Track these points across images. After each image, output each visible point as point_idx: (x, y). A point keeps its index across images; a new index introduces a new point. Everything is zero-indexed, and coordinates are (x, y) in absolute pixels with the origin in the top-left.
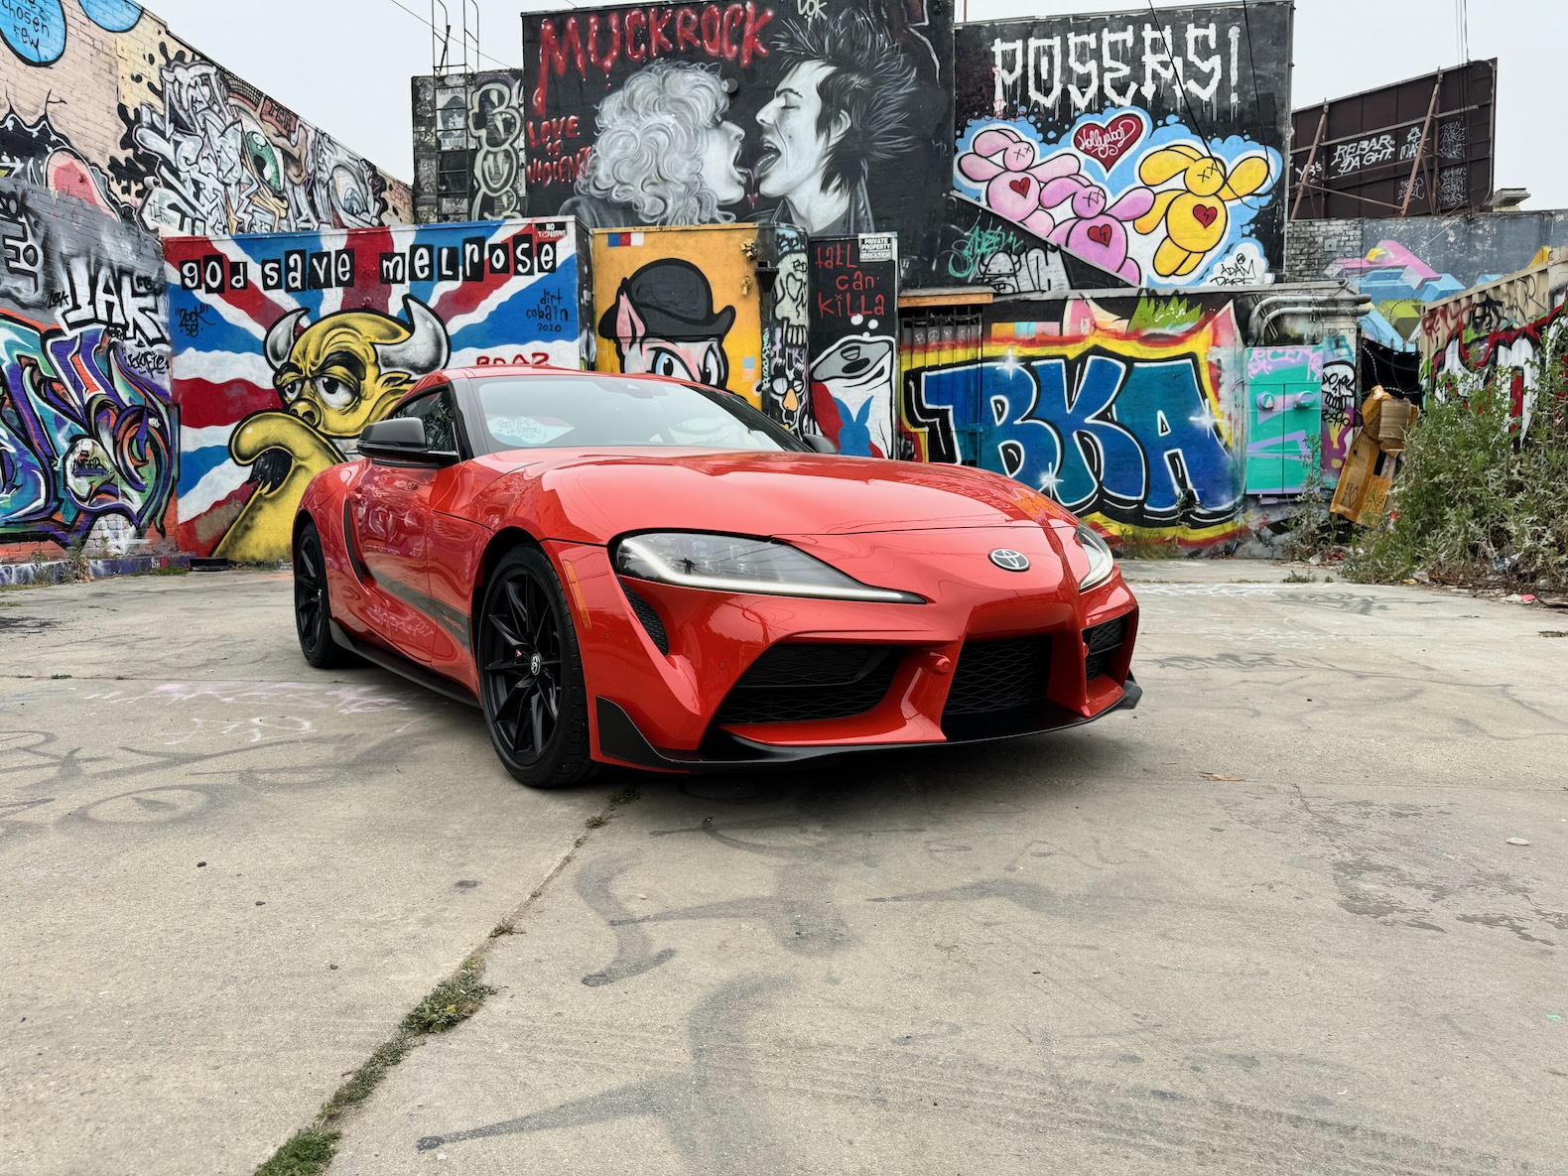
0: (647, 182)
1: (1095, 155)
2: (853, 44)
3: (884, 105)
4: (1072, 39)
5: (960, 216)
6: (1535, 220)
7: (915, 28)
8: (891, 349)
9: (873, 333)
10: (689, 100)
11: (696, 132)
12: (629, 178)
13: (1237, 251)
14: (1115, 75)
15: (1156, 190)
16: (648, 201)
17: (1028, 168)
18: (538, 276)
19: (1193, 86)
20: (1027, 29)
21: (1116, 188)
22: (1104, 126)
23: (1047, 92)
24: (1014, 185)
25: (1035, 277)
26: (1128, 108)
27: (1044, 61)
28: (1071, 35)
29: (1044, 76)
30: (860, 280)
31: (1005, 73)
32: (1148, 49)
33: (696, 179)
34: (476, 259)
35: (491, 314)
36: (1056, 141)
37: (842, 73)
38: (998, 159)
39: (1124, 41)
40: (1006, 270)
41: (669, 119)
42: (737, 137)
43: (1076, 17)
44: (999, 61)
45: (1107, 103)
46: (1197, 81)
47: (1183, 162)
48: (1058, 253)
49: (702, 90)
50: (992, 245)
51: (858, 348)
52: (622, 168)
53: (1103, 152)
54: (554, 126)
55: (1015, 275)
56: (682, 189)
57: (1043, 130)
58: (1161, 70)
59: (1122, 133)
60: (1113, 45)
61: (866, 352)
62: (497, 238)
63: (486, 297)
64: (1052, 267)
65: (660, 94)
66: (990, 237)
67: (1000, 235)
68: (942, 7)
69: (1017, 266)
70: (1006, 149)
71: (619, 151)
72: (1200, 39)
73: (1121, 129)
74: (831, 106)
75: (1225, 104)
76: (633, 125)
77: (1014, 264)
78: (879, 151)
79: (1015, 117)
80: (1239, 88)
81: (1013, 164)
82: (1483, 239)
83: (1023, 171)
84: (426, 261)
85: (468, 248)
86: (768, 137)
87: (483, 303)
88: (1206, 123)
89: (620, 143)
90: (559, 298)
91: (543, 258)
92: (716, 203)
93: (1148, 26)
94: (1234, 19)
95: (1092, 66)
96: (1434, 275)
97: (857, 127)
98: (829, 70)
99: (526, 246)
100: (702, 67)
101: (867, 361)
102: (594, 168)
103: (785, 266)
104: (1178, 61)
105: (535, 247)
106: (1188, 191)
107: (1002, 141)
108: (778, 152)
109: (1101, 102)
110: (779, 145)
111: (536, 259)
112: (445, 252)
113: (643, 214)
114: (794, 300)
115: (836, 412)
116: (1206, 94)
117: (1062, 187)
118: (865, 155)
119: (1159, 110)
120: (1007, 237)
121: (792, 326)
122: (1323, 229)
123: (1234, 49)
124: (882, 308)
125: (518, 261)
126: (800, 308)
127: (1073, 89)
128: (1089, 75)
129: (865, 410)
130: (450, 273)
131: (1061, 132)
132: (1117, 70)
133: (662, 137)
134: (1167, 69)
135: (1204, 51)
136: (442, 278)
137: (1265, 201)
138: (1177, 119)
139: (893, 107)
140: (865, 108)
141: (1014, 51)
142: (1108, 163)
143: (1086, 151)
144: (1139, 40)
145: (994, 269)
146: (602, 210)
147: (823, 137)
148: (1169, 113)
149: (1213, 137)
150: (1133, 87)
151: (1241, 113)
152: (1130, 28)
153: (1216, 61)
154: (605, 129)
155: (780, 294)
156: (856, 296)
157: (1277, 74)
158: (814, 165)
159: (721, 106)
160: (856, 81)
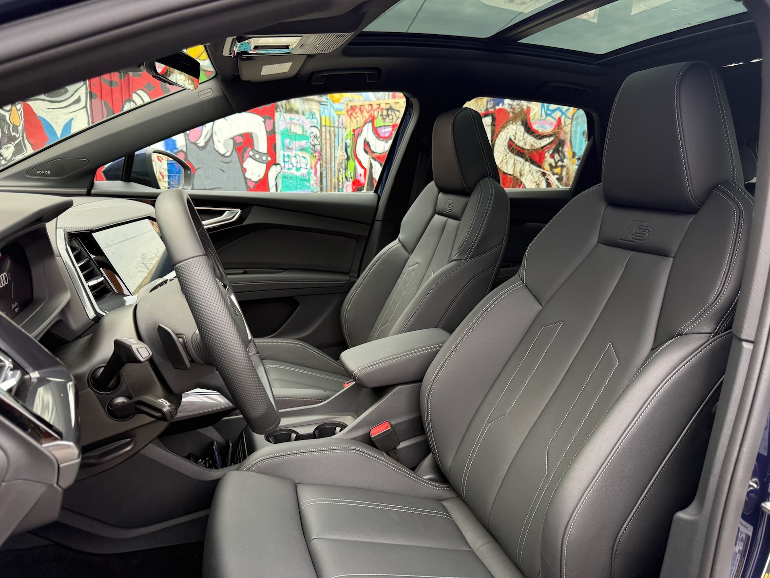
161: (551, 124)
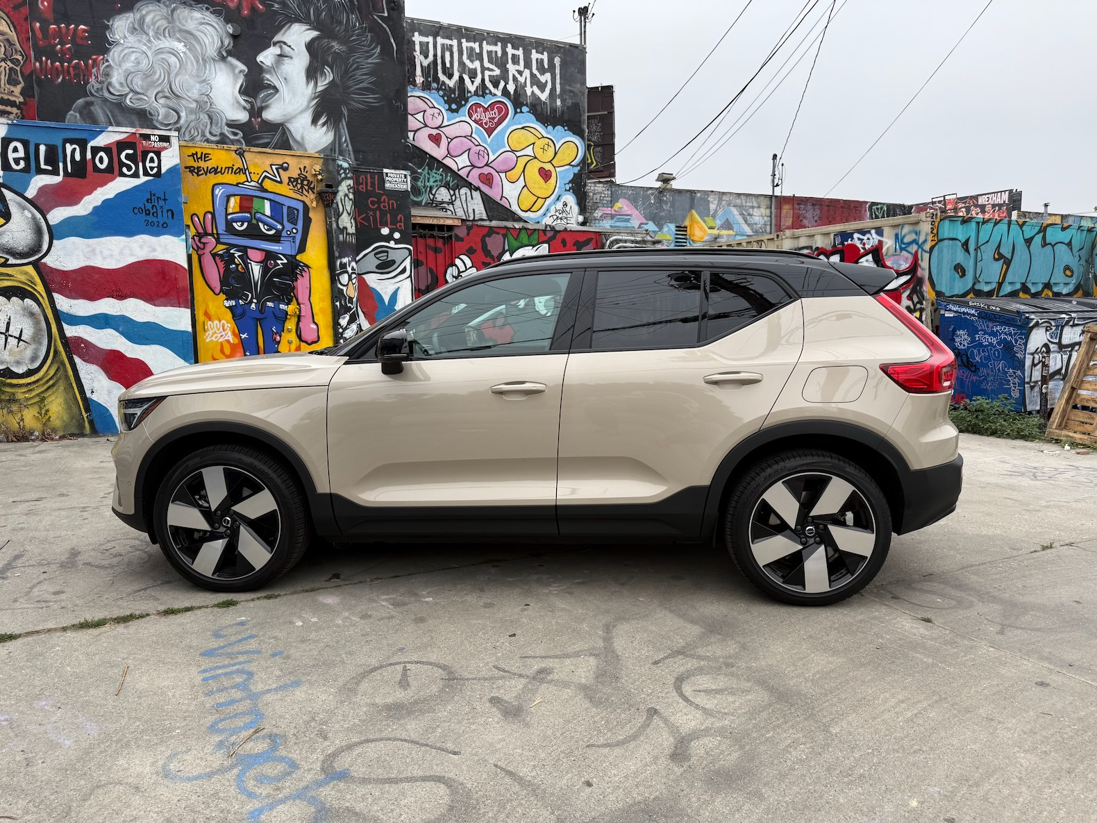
0: (160, 95)
1: (481, 125)
2: (332, 18)
3: (357, 68)
4: (465, 44)
5: (414, 157)
6: (688, 195)
7: (377, 16)
8: (410, 254)
9: (397, 242)
10: (197, 34)
11: (204, 61)
12: (142, 88)
13: (563, 199)
14: (491, 73)
15: (518, 154)
16: (162, 111)
17: (440, 127)
18: (143, 179)
19: (535, 88)
20: (436, 30)
21: (496, 147)
22: (486, 107)
23: (450, 76)
24: (430, 137)
25: (465, 207)
26: (500, 97)
27: (447, 55)
28: (464, 41)
29: (448, 65)
30: (386, 203)
31: (422, 58)
32: (510, 61)
33: (206, 99)
34: (78, 157)
35: (95, 208)
36: (456, 111)
37: (325, 38)
38: (419, 117)
39: (496, 52)
40: (447, 199)
41: (180, 46)
42: (241, 71)
43: (467, 29)
44: (417, 48)
45: (487, 91)
46: (538, 87)
47: (532, 139)
48: (478, 191)
49: (208, 27)
50: (436, 181)
51: (387, 252)
52: (135, 79)
53: (486, 124)
54: (64, 31)
55: (452, 203)
56: (194, 105)
57: (449, 102)
58: (518, 76)
59: (497, 113)
60: (489, 53)
61: (392, 255)
62: (101, 140)
63: (90, 193)
64: (475, 201)
65: (169, 23)
66: (435, 175)
67: (441, 175)
68: (396, 5)
69: (454, 198)
70: (425, 111)
71: (131, 64)
72: (539, 61)
73: (496, 110)
74: (317, 62)
75: (554, 105)
76: (145, 44)
77: (451, 196)
78: (355, 101)
79: (429, 89)
80: (561, 96)
81: (429, 123)
82: (666, 203)
83: (437, 128)
84: (21, 154)
85: (69, 148)
86: (268, 76)
87: (87, 199)
88: (546, 116)
89: (133, 57)
90: (165, 200)
91: (148, 165)
92: (225, 121)
93: (509, 45)
94: (557, 52)
95: (477, 64)
96: (645, 221)
97: (338, 81)
98: (315, 34)
99: (131, 152)
100: (207, 9)
101: (393, 262)
102: (107, 75)
103: (344, 188)
104: (527, 73)
105: (139, 153)
106: (536, 158)
107: (422, 105)
108: (276, 90)
109: (482, 91)
110: (277, 84)
111: (141, 164)
112: (42, 148)
113: (157, 121)
114: (349, 214)
115: (373, 298)
116: (544, 96)
117: (462, 143)
118: (347, 104)
119: (518, 100)
120: (446, 177)
121: (349, 234)
122: (592, 188)
123: (558, 71)
124: (402, 224)
125: (122, 164)
126: (352, 221)
127: (466, 77)
128: (475, 70)
129: (394, 297)
130: (50, 168)
131: (460, 106)
132: (492, 70)
133: (173, 60)
134: (521, 76)
135: (542, 70)
136: (40, 171)
137: (576, 170)
138: (528, 110)
139: (364, 71)
140: (343, 68)
141: (428, 42)
142: (490, 132)
143: (475, 121)
144: (505, 53)
145: (439, 198)
146: (117, 112)
147: (312, 84)
148: (523, 105)
149: (548, 125)
150: (502, 84)
151: (563, 112)
152: (499, 44)
153: (548, 76)
154: (117, 43)
155: (341, 210)
156: (383, 213)
157: (580, 92)
158: (305, 103)
159: (226, 42)
160: (336, 46)
161: (907, 259)
